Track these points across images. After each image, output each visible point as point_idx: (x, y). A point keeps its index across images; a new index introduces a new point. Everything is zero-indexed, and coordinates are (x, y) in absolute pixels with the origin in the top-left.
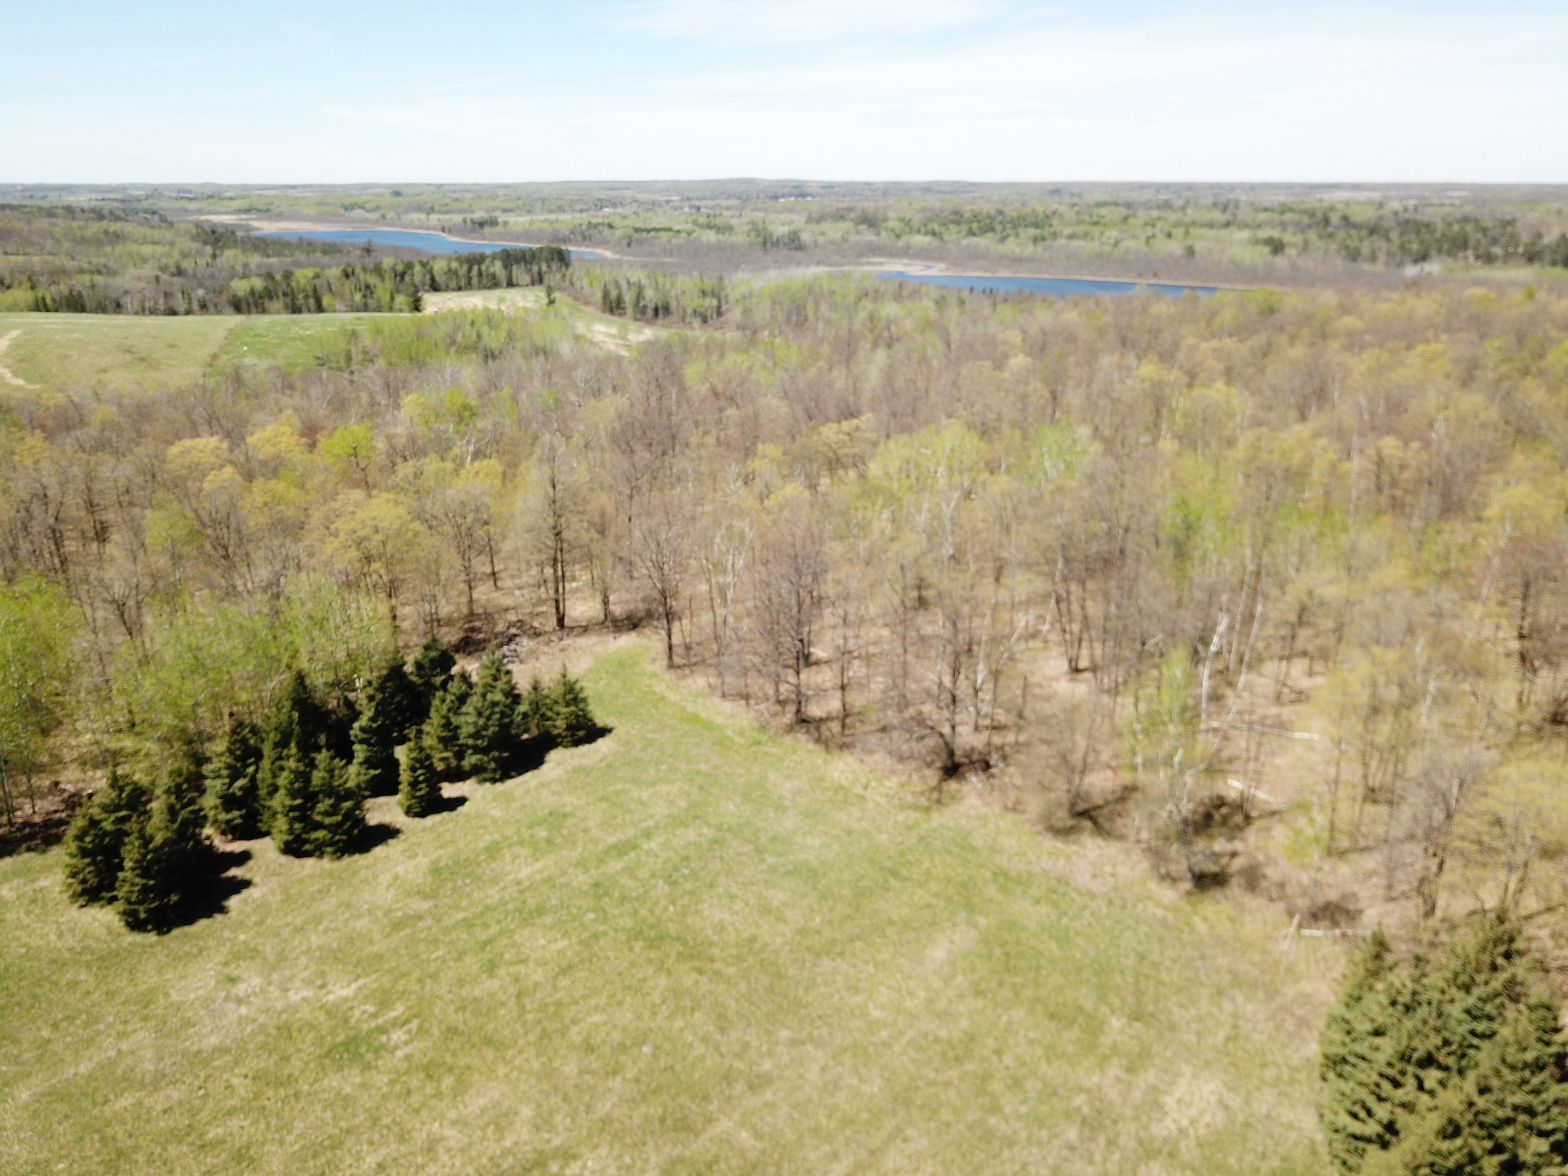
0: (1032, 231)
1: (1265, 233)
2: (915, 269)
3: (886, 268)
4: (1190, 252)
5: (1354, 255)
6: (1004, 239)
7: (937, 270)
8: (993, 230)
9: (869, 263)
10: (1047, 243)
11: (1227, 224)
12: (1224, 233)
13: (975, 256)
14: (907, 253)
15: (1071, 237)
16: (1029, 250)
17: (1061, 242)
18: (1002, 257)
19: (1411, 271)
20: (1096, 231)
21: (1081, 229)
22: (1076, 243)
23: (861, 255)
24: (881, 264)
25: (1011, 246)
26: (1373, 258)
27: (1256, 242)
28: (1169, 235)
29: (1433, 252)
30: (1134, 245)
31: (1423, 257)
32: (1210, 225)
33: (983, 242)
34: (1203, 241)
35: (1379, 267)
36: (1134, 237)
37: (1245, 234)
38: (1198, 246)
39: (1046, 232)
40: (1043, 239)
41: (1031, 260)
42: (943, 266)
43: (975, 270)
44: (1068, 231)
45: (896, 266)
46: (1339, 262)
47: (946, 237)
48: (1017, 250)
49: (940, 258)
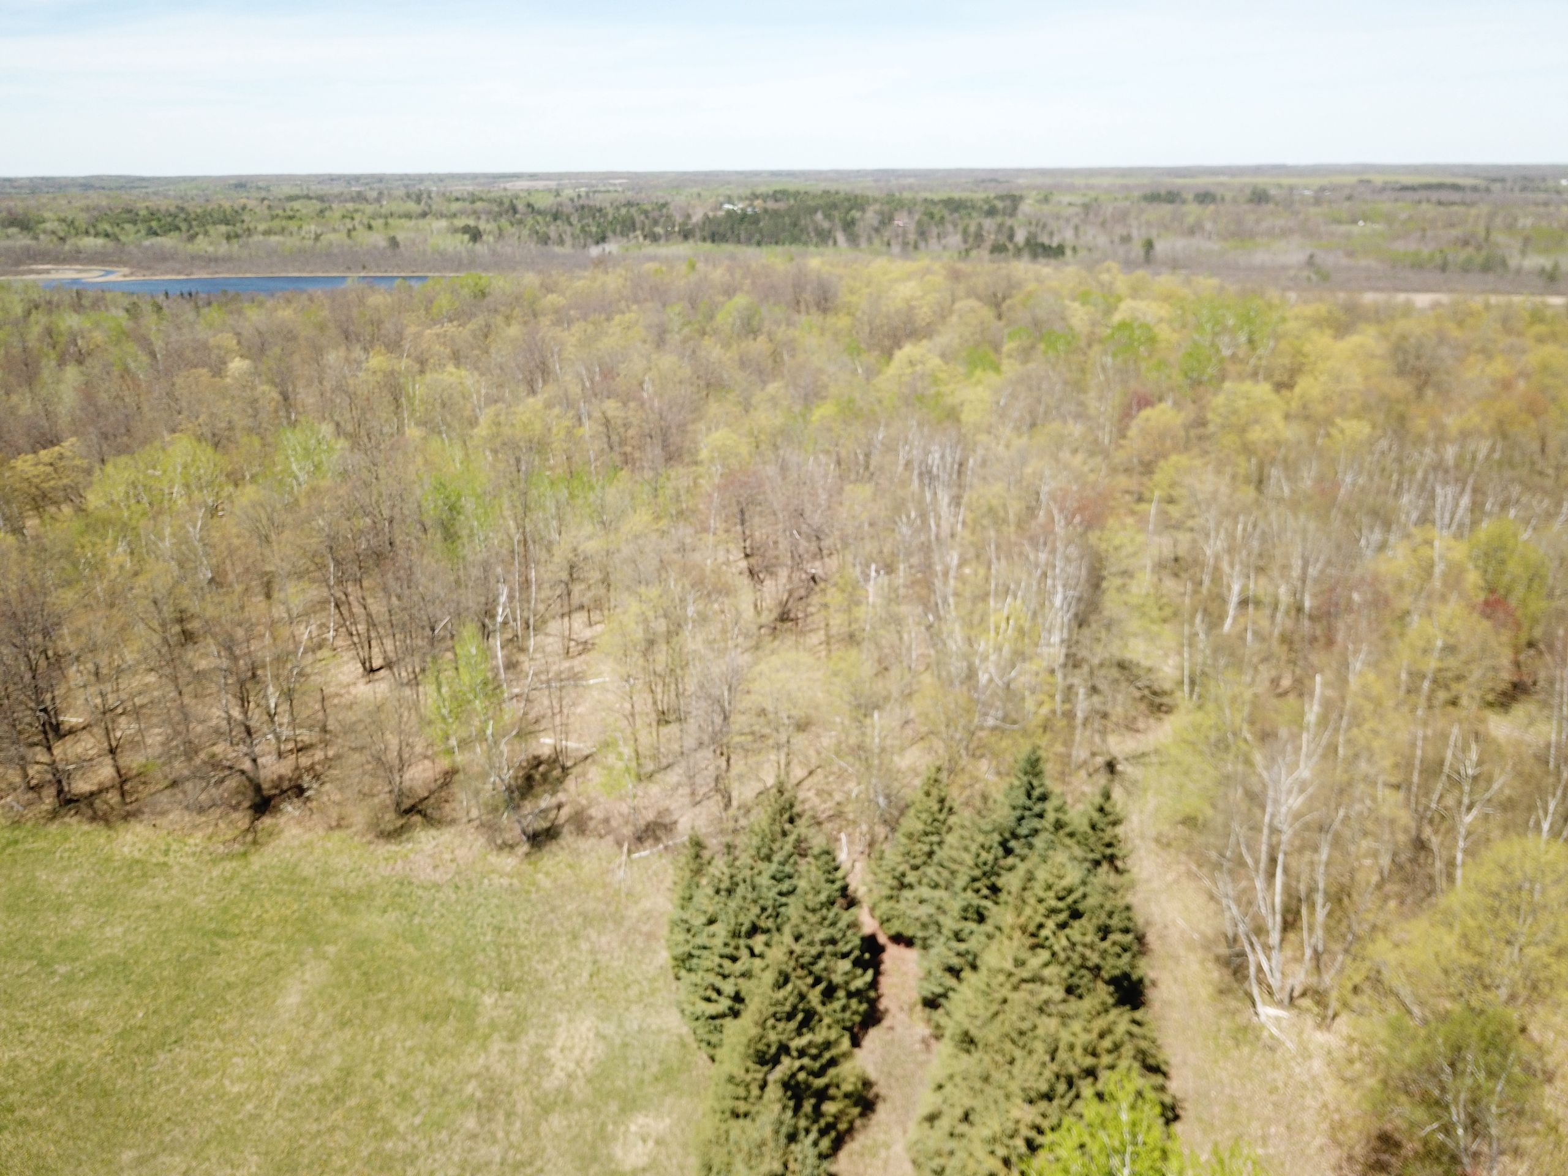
0: (223, 228)
1: (460, 222)
2: (93, 275)
3: (54, 276)
4: (394, 243)
5: (545, 240)
6: (192, 238)
7: (119, 275)
8: (178, 228)
9: (32, 272)
10: (243, 240)
11: (424, 215)
12: (422, 223)
13: (162, 258)
14: (76, 257)
15: (267, 232)
16: (224, 248)
17: (258, 238)
18: (193, 258)
19: (595, 251)
20: (293, 225)
21: (276, 224)
22: (274, 239)
23: (18, 262)
24: (48, 272)
25: (202, 244)
26: (561, 242)
27: (456, 231)
28: (370, 227)
29: (609, 234)
30: (335, 238)
31: (602, 239)
32: (408, 216)
33: (168, 242)
34: (404, 232)
35: (567, 249)
36: (334, 230)
37: (443, 223)
38: (401, 237)
39: (239, 228)
40: (237, 236)
41: (228, 259)
42: (126, 270)
43: (166, 273)
44: (262, 227)
45: (68, 273)
46: (533, 247)
47: (122, 238)
48: (211, 249)
49: (121, 263)
